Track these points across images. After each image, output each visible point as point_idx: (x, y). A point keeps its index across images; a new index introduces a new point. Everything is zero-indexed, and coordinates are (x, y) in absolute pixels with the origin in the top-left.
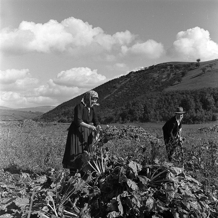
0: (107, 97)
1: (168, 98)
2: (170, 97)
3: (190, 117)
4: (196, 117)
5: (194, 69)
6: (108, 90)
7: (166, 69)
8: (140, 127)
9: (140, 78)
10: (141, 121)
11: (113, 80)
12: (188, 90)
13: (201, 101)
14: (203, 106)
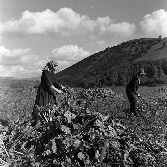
0: (89, 67)
1: (137, 67)
2: (138, 66)
3: (155, 81)
4: (159, 80)
5: (156, 44)
6: (90, 62)
7: (135, 44)
8: (108, 89)
9: (115, 52)
10: (116, 86)
11: (94, 54)
12: (152, 60)
13: (162, 68)
14: (164, 72)
